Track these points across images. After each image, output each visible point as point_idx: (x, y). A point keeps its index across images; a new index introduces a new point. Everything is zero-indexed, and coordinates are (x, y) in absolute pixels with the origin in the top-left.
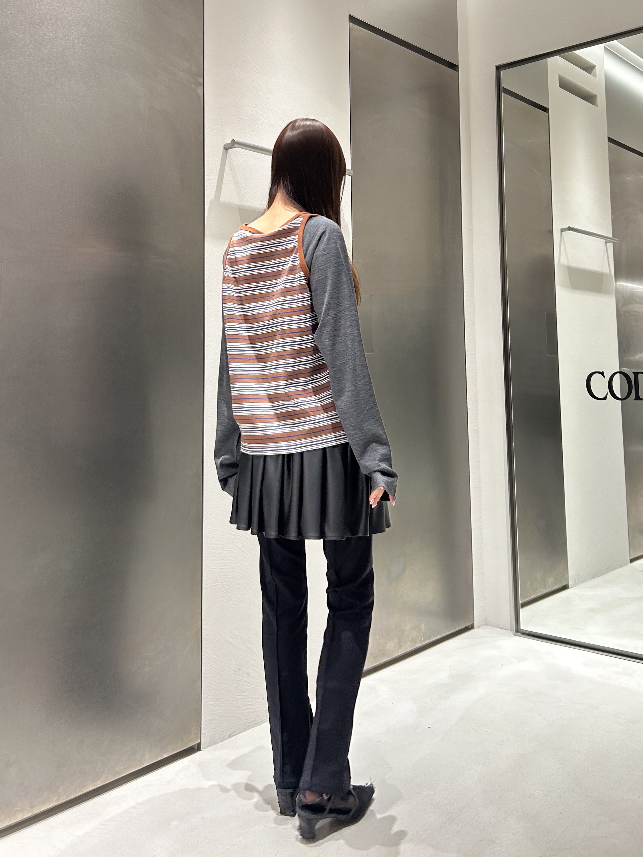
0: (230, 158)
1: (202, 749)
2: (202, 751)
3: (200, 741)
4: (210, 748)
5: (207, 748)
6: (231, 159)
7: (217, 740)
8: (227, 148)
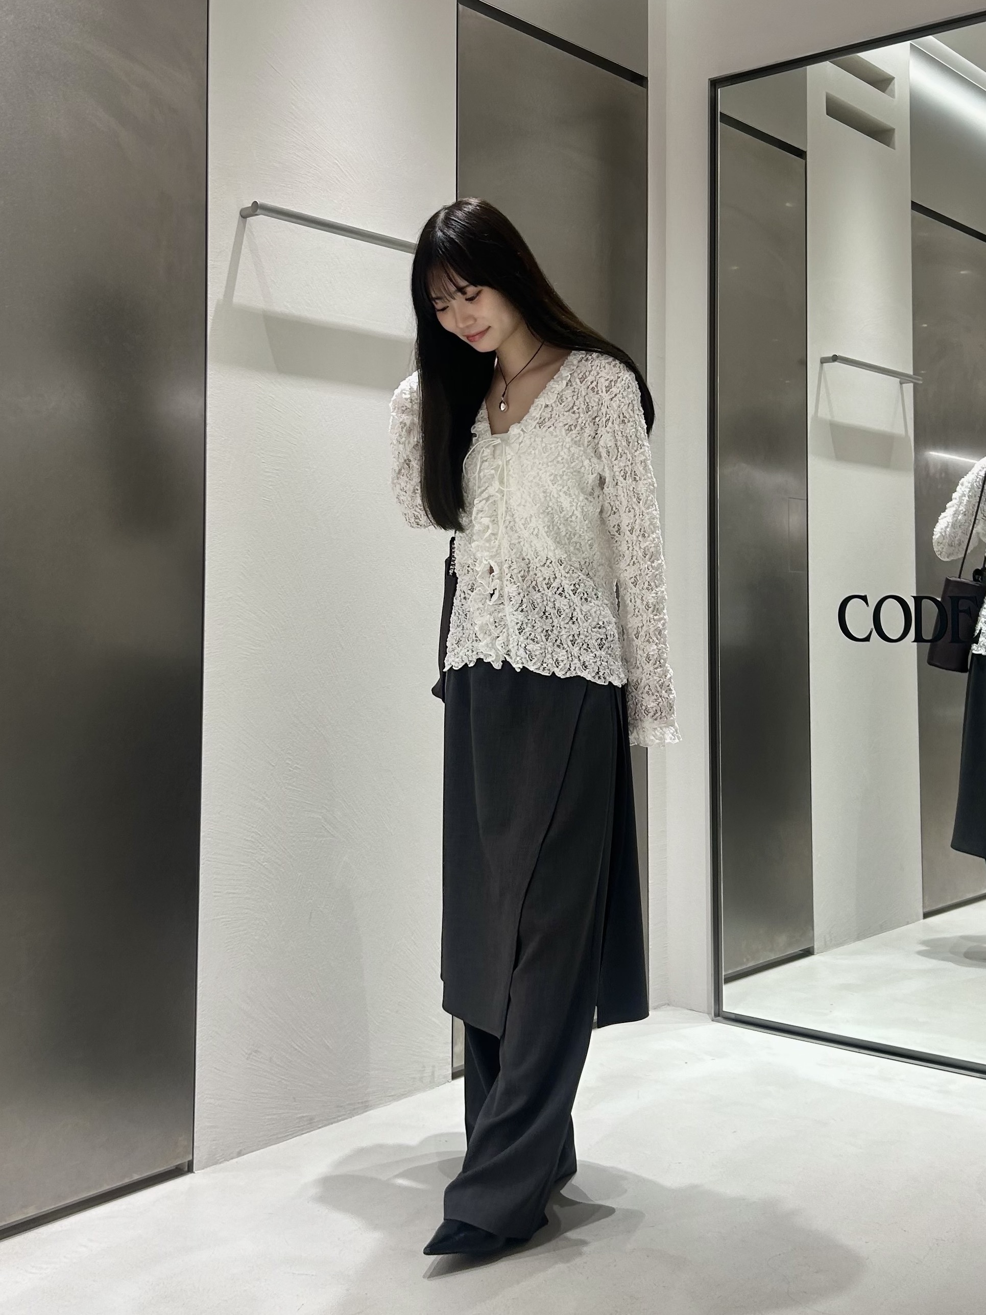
0: (252, 232)
1: (194, 1170)
2: (194, 1173)
3: (191, 1158)
4: (208, 1169)
5: (203, 1169)
6: (252, 234)
7: (218, 1158)
8: (245, 215)
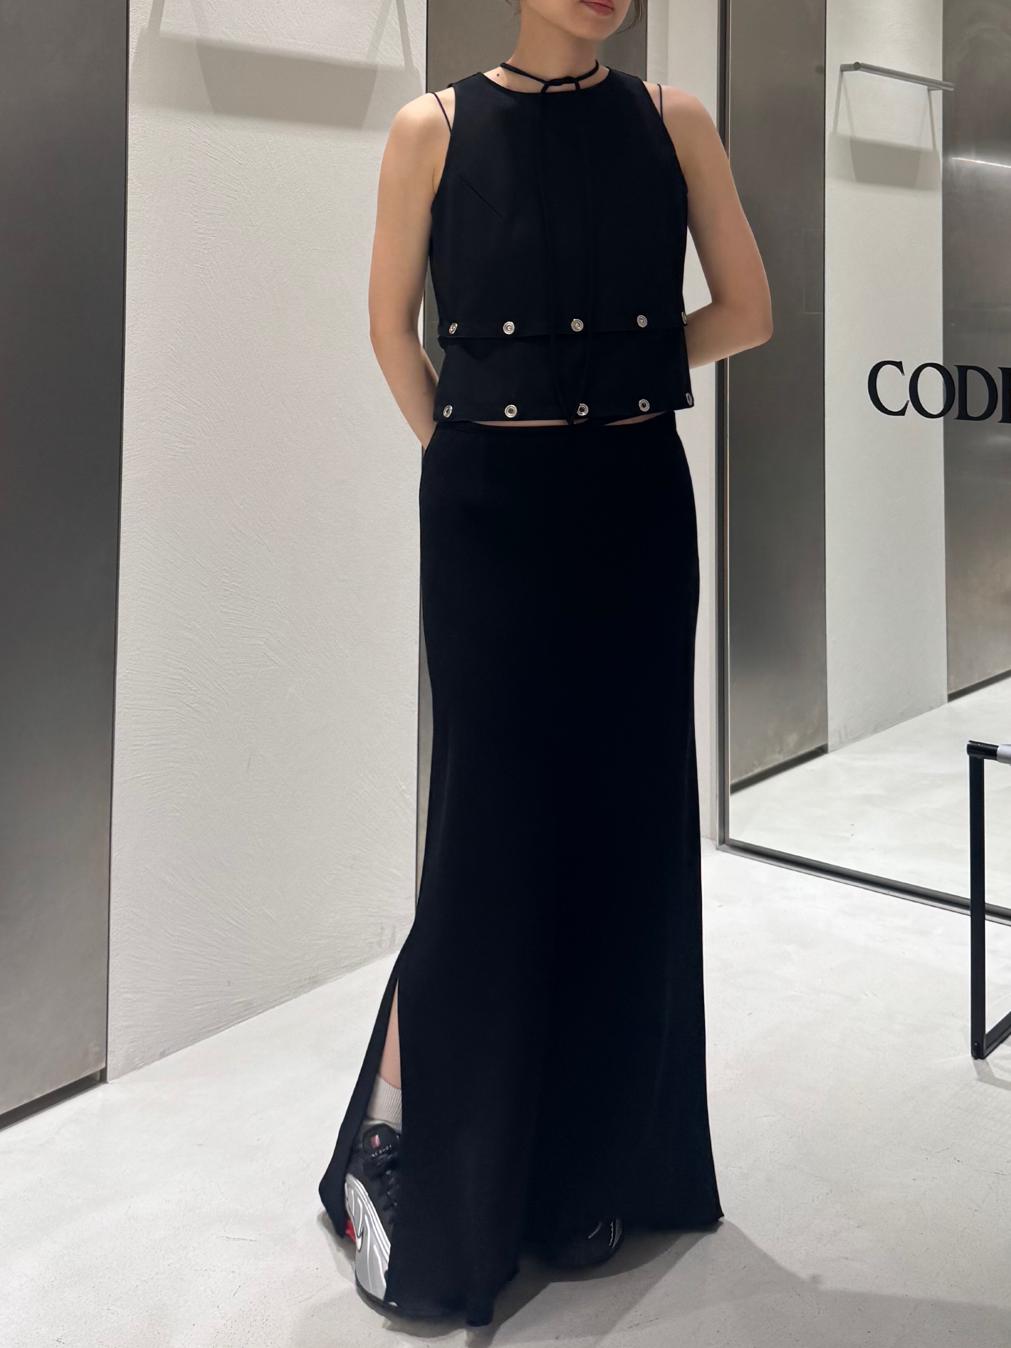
1: (108, 1080)
2: (108, 1083)
3: (103, 1066)
4: (125, 1078)
5: (118, 1077)
7: (137, 1063)
